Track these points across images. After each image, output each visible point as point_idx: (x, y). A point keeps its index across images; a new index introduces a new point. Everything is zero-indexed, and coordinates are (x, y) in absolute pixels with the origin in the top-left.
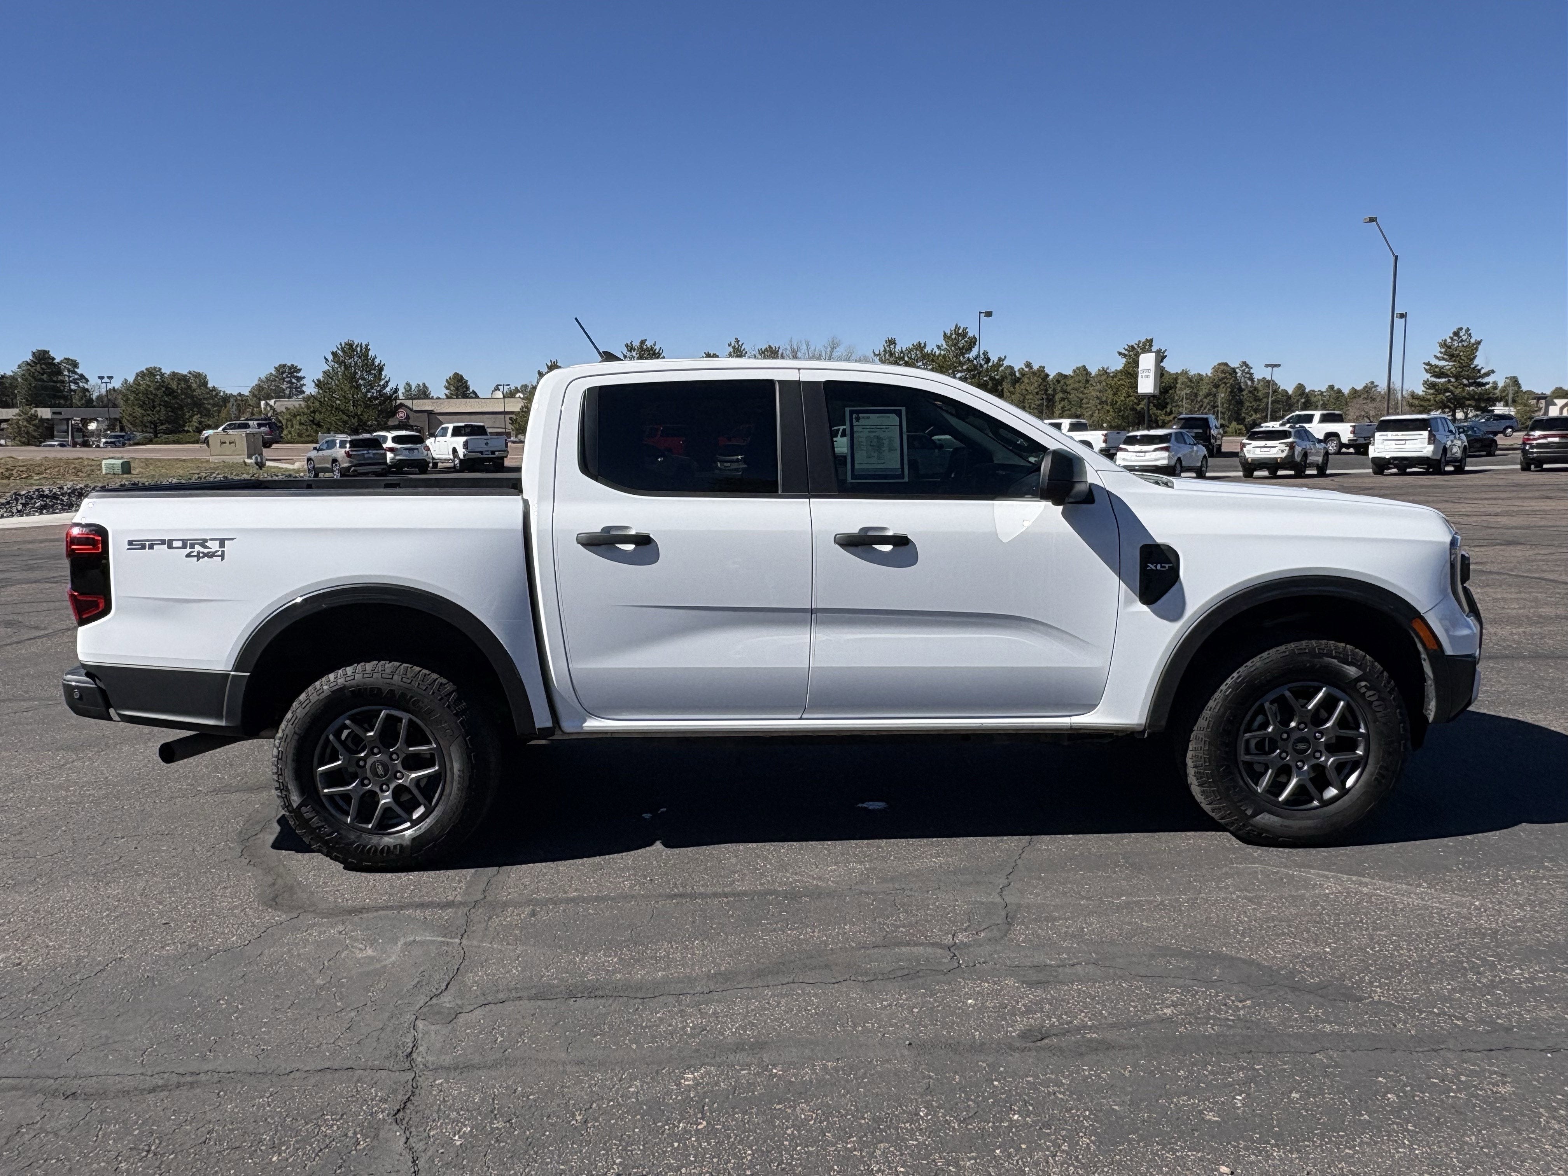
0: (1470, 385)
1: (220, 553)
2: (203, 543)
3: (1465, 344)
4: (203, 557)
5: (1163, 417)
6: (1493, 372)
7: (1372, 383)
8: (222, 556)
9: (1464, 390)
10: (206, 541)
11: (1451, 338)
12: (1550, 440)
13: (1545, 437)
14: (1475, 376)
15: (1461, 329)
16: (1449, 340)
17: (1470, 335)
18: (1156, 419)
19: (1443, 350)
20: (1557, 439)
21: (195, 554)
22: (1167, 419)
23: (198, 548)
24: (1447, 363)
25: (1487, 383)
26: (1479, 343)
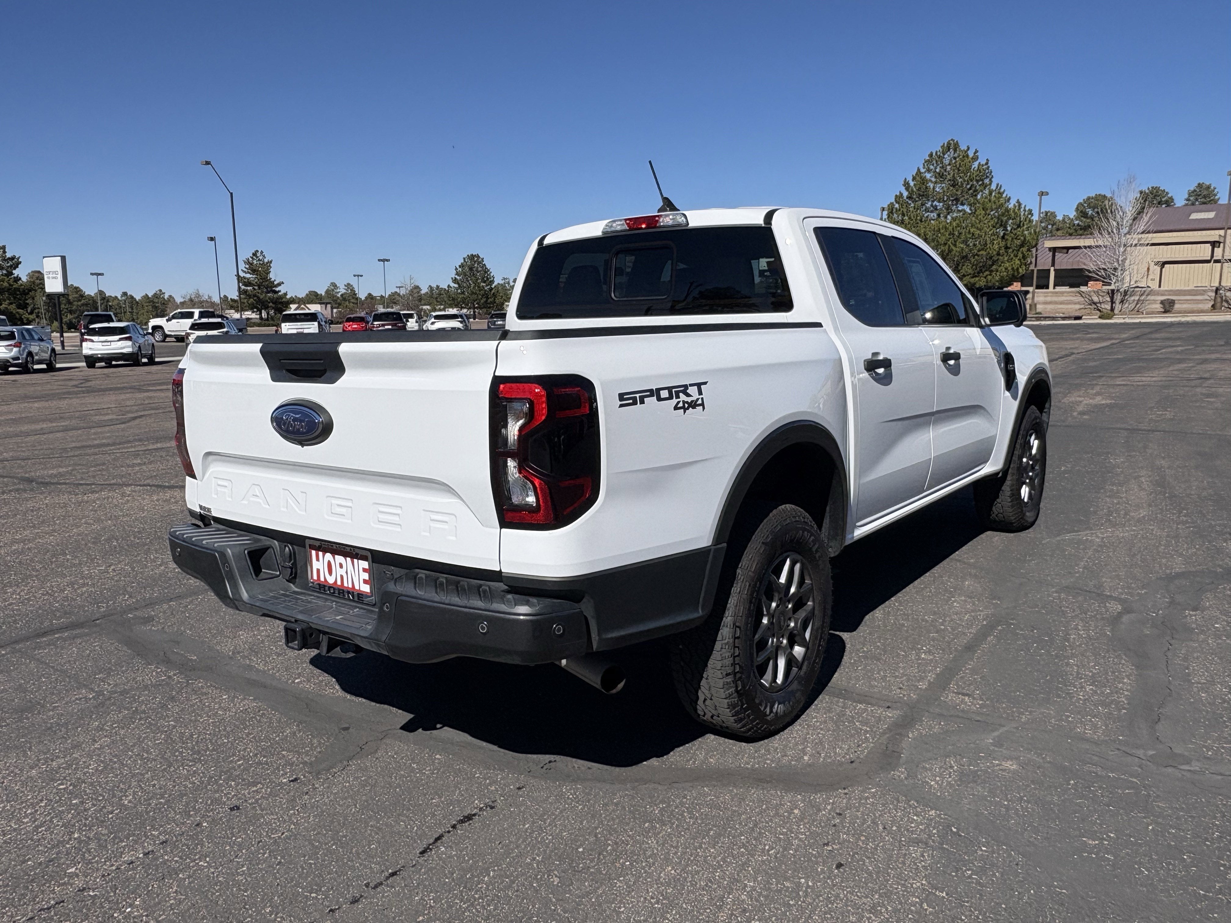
0: (269, 292)
1: (700, 402)
2: (685, 389)
3: (261, 262)
4: (688, 409)
5: (27, 315)
6: (283, 283)
7: (160, 291)
8: (702, 404)
9: (266, 296)
10: (686, 387)
11: (252, 258)
12: (386, 327)
13: (383, 325)
14: (270, 287)
15: (257, 251)
16: (251, 259)
17: (264, 256)
18: (21, 317)
19: (247, 266)
20: (390, 327)
21: (681, 405)
22: (31, 317)
23: (683, 397)
24: (251, 276)
25: (279, 291)
26: (271, 262)
